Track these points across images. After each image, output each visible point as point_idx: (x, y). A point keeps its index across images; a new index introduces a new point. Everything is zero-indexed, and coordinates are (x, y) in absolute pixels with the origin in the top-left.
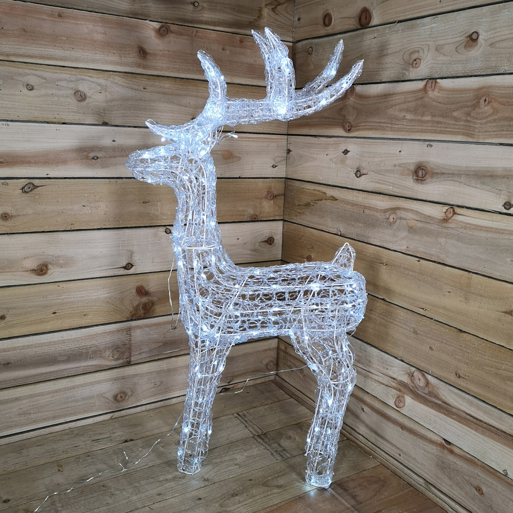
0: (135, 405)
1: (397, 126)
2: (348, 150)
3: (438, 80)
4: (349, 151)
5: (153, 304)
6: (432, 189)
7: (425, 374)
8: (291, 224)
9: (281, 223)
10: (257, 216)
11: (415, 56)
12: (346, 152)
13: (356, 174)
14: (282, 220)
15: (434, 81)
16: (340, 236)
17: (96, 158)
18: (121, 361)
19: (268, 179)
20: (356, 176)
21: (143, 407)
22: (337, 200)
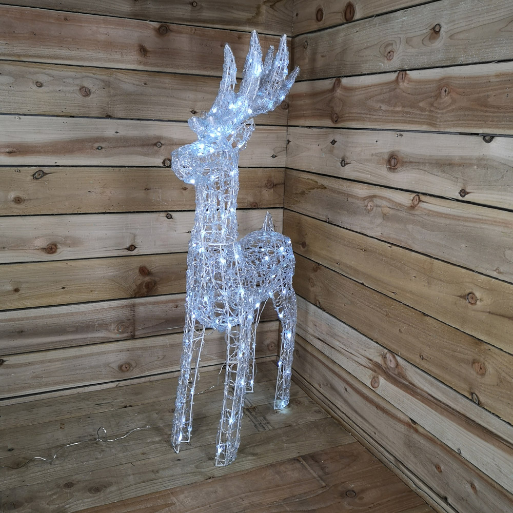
0: (139, 376)
1: (374, 117)
2: (336, 140)
3: (408, 72)
4: (336, 142)
5: (155, 283)
6: (402, 178)
7: (395, 355)
8: (289, 211)
9: (281, 211)
10: (256, 203)
11: (389, 49)
12: (334, 142)
13: (341, 163)
14: (282, 208)
15: (404, 72)
16: (329, 223)
17: (100, 148)
18: (125, 335)
19: (268, 169)
20: (341, 165)
21: (147, 378)
22: (326, 188)
